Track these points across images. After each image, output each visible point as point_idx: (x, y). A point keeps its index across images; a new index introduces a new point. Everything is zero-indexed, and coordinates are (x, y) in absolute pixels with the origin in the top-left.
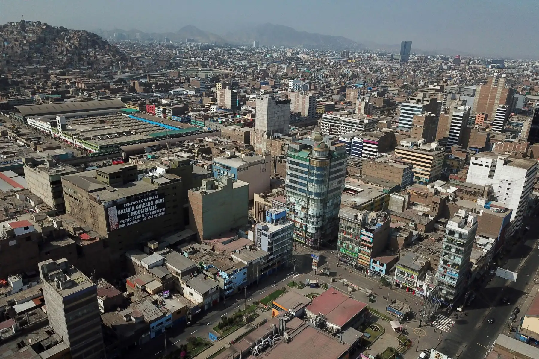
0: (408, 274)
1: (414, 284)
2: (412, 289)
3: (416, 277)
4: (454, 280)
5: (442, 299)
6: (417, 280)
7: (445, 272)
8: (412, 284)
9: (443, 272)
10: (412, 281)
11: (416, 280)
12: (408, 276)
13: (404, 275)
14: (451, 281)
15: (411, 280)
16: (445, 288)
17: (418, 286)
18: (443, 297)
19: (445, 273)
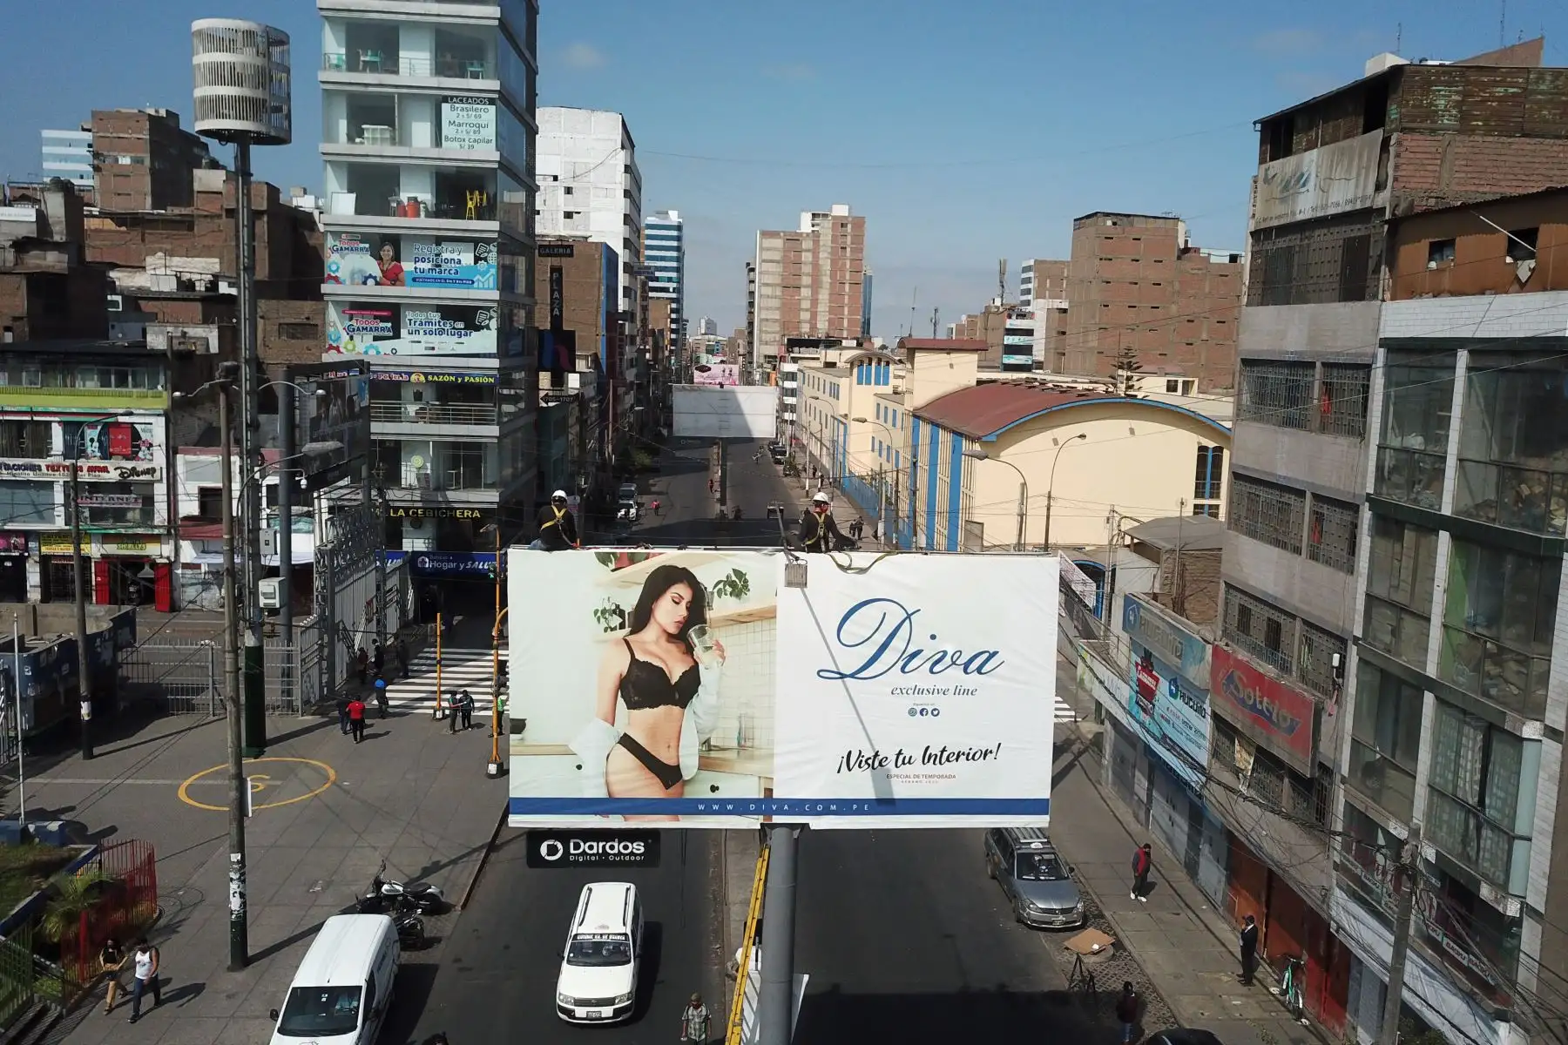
0: (73, 428)
1: (149, 501)
2: (136, 563)
3: (156, 431)
4: (473, 326)
5: (414, 543)
6: (172, 452)
7: (392, 276)
8: (131, 503)
9: (371, 289)
10: (123, 486)
11: (159, 459)
12: (74, 449)
13: (43, 450)
14: (448, 343)
15: (113, 476)
16: (422, 428)
17: (189, 507)
18: (417, 523)
19: (391, 292)
